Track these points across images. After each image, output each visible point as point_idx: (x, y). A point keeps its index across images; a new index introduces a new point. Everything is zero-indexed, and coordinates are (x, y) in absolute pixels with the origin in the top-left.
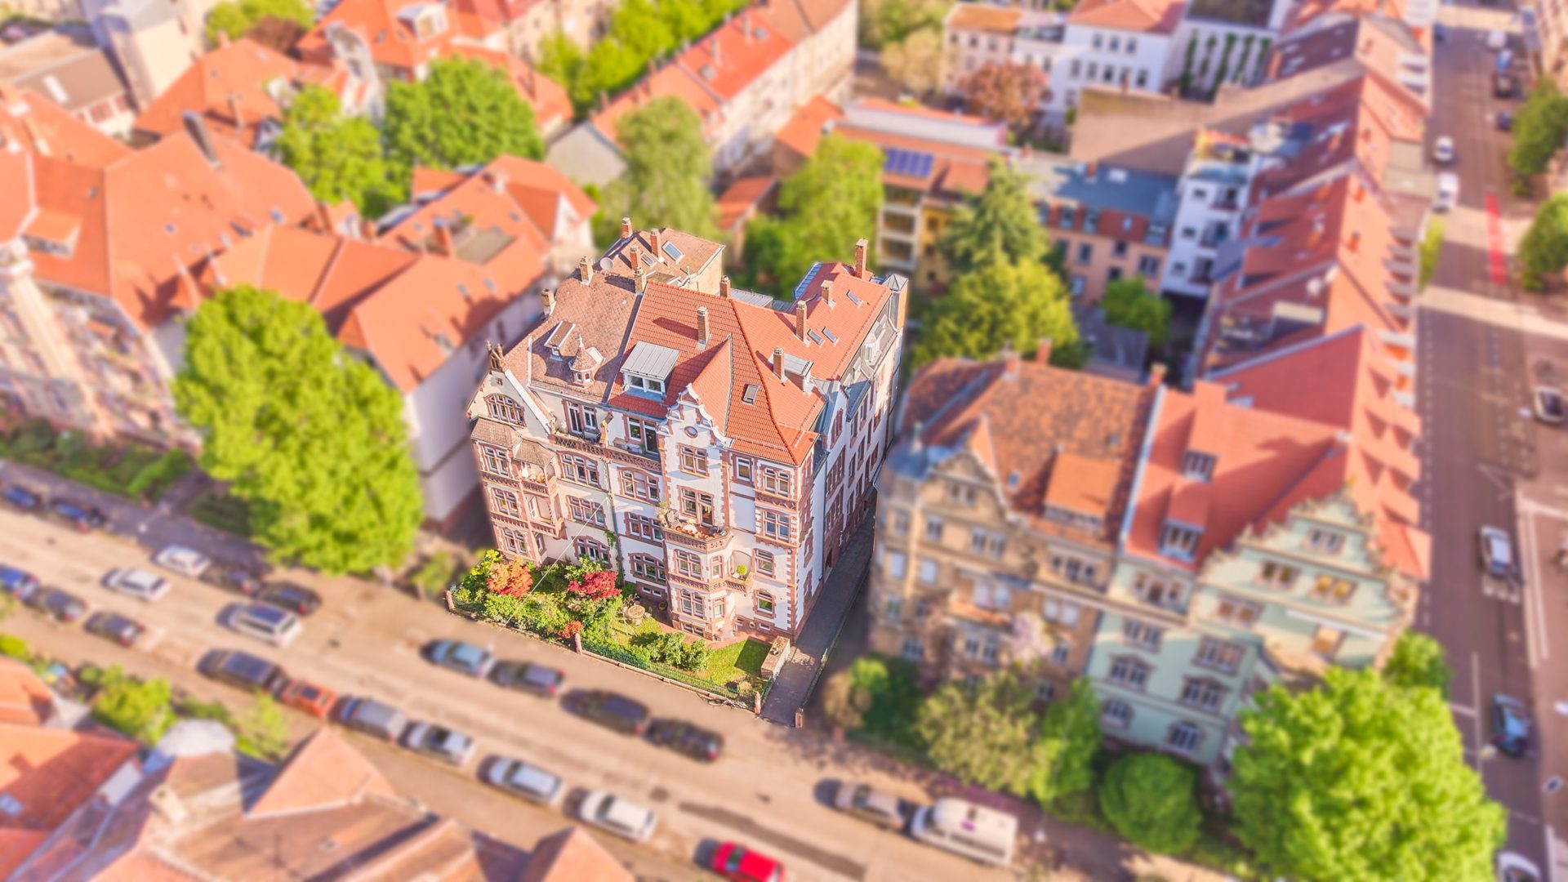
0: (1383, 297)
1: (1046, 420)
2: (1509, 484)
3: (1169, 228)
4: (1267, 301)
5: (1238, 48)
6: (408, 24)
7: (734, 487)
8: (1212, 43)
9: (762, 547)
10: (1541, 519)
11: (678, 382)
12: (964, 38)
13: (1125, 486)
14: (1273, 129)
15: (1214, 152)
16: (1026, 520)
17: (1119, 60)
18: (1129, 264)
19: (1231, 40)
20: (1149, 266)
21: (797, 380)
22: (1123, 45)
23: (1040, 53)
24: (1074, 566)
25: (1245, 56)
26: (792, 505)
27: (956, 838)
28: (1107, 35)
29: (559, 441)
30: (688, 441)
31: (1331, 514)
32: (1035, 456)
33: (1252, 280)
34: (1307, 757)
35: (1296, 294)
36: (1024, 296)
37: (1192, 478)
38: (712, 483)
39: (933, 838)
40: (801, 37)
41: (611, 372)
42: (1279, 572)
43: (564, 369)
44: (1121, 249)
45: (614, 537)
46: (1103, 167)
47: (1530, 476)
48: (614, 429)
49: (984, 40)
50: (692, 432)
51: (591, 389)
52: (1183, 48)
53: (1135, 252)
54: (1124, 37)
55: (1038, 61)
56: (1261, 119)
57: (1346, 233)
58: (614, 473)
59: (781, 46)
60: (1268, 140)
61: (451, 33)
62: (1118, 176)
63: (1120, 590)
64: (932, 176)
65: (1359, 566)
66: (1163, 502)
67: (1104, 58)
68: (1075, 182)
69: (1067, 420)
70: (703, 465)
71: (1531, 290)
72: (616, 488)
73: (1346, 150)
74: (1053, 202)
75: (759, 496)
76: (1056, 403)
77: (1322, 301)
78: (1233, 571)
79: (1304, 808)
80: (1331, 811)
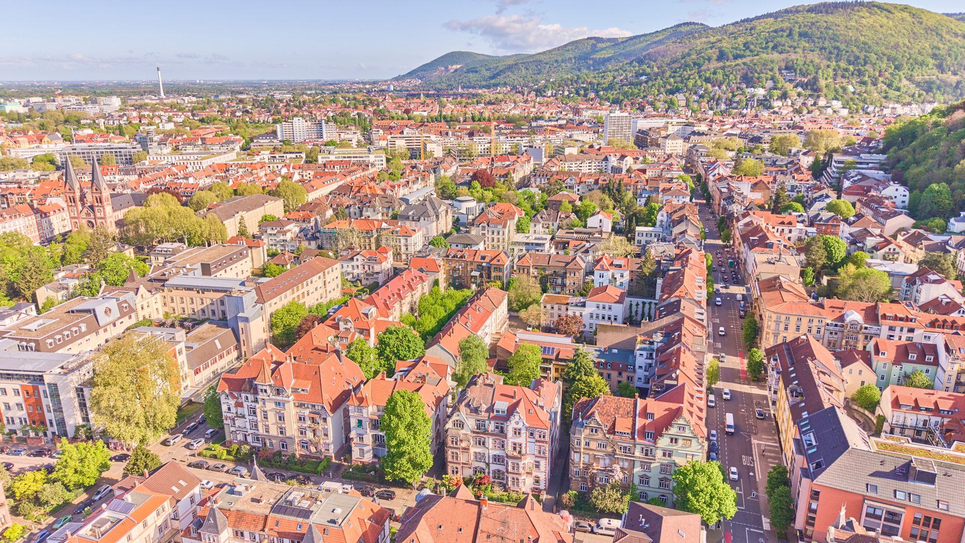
0: (695, 379)
1: (612, 410)
2: (750, 436)
3: (634, 367)
4: (663, 381)
5: (647, 306)
6: (366, 315)
7: (529, 440)
8: (637, 305)
9: (537, 459)
10: (758, 444)
11: (512, 410)
12: (549, 306)
13: (634, 424)
14: (659, 334)
15: (643, 342)
16: (611, 437)
17: (607, 313)
18: (624, 378)
19: (644, 303)
20: (630, 379)
21: (542, 407)
22: (607, 308)
23: (578, 311)
24: (625, 448)
25: (650, 308)
26: (546, 442)
27: (606, 529)
28: (601, 304)
29: (474, 432)
30: (516, 426)
31: (681, 421)
32: (611, 419)
33: (659, 377)
34: (687, 481)
35: (671, 378)
36: (597, 385)
37: (650, 420)
38: (522, 440)
39: (600, 531)
40: (493, 310)
41: (490, 409)
42: (674, 440)
43: (476, 410)
44: (620, 374)
45: (488, 464)
46: (610, 349)
47: (755, 434)
48: (491, 427)
49: (556, 307)
50: (517, 423)
51: (484, 415)
52: (628, 307)
53: (625, 375)
54: (607, 305)
55: (578, 314)
56: (655, 331)
57: (681, 362)
58: (491, 441)
59: (488, 314)
60: (658, 338)
61: (377, 317)
62: (615, 351)
63: (637, 453)
64: (555, 354)
65: (691, 435)
66: (644, 427)
67: (601, 312)
68: (602, 354)
69: (617, 409)
70: (519, 433)
71: (754, 381)
72: (491, 446)
73: (679, 340)
74: (597, 360)
75: (537, 441)
76: (614, 406)
77: (677, 379)
78: (664, 442)
79: (689, 495)
80: (696, 494)
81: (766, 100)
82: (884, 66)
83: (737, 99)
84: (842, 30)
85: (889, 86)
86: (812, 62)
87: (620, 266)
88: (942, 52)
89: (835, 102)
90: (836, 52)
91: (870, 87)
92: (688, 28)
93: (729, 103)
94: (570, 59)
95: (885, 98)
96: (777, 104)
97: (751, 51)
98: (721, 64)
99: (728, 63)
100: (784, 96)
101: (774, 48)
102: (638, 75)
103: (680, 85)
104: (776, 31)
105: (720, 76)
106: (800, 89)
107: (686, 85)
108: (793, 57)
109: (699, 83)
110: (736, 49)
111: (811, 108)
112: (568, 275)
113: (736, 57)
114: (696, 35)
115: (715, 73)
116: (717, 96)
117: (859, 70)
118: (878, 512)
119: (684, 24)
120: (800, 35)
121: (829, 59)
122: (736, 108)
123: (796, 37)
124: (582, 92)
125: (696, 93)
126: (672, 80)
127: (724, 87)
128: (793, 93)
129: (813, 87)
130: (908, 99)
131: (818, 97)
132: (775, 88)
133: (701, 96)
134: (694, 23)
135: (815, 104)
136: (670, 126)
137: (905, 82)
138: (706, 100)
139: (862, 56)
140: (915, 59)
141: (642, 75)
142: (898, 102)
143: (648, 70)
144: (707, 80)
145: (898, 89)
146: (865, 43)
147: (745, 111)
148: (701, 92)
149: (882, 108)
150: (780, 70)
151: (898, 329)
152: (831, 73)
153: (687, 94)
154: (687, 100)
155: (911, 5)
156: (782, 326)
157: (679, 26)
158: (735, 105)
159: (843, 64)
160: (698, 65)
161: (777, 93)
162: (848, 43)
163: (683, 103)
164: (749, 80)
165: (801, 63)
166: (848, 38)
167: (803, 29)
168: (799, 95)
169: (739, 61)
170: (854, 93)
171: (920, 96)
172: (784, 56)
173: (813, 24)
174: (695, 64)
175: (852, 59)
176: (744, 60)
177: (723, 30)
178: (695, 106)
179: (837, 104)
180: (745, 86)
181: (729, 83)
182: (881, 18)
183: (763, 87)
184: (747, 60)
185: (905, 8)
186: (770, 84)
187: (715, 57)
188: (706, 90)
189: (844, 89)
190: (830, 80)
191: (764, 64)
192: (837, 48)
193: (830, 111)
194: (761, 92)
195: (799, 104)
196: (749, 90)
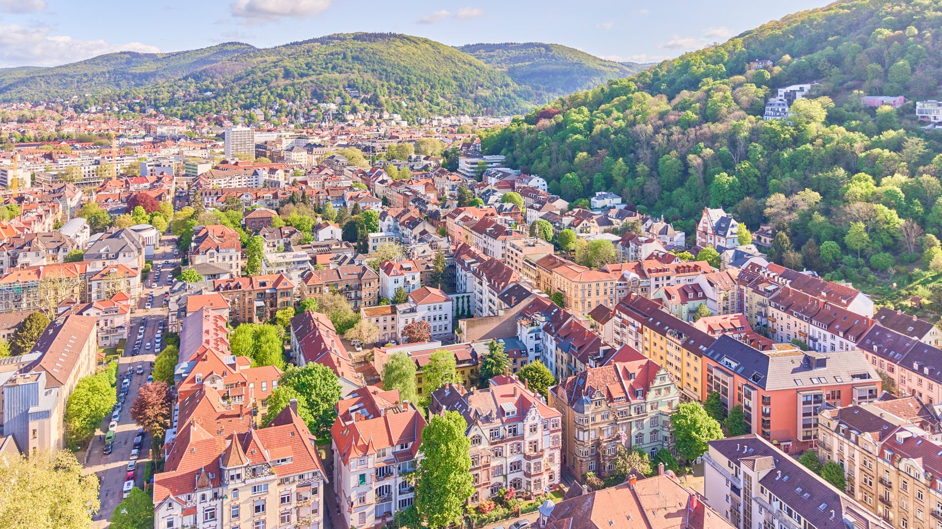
1: (601, 380)
3: (526, 350)
5: (460, 300)
7: (544, 433)
9: (552, 452)
12: (374, 320)
13: (623, 388)
14: (537, 315)
16: (612, 404)
17: (438, 313)
19: (458, 298)
20: (524, 363)
22: (438, 308)
23: (410, 318)
24: (622, 412)
25: (463, 302)
26: (559, 430)
28: (432, 305)
29: (491, 444)
30: (532, 422)
31: (662, 372)
32: (605, 388)
34: (689, 422)
37: (633, 379)
41: (501, 413)
43: (487, 419)
44: (515, 361)
45: (505, 476)
48: (507, 432)
49: (381, 319)
50: (534, 418)
53: (519, 361)
54: (438, 305)
58: (508, 447)
63: (632, 414)
65: (669, 382)
67: (432, 314)
69: (605, 378)
70: (535, 429)
72: (508, 454)
73: (567, 314)
75: (551, 432)
76: (601, 375)
78: (651, 396)
79: (694, 433)
80: (698, 431)
81: (339, 114)
82: (423, 85)
83: (313, 113)
84: (385, 56)
85: (431, 101)
86: (369, 81)
87: (410, 269)
88: (460, 76)
89: (395, 116)
90: (385, 73)
91: (418, 103)
92: (234, 48)
93: (307, 116)
94: (103, 73)
95: (431, 111)
96: (350, 117)
97: (314, 70)
98: (288, 82)
99: (296, 81)
100: (354, 111)
101: (334, 68)
102: (202, 91)
103: (254, 101)
104: (332, 54)
105: (291, 92)
106: (365, 105)
107: (259, 100)
108: (352, 77)
109: (272, 98)
110: (300, 68)
111: (379, 121)
112: (363, 286)
113: (302, 75)
114: (251, 54)
115: (286, 89)
116: (294, 111)
117: (406, 89)
118: (809, 398)
119: (229, 43)
120: (353, 58)
121: (381, 79)
122: (314, 122)
123: (350, 60)
124: (137, 108)
125: (271, 108)
126: (243, 96)
127: (298, 102)
128: (361, 107)
129: (374, 101)
130: (447, 113)
131: (382, 111)
132: (344, 104)
133: (277, 111)
134: (239, 43)
135: (381, 117)
136: (283, 139)
137: (441, 99)
138: (284, 114)
139: (405, 76)
140: (443, 81)
141: (206, 91)
142: (440, 115)
143: (213, 86)
144: (280, 96)
145: (438, 105)
146: (405, 67)
147: (323, 124)
148: (277, 107)
149: (431, 120)
150: (344, 87)
151: (660, 279)
152: (387, 91)
153: (264, 109)
154: (265, 114)
155: (429, 38)
156: (586, 293)
157: (225, 45)
158: (312, 118)
159: (394, 84)
160: (266, 82)
161: (348, 108)
162: (393, 67)
163: (262, 118)
164: (319, 96)
165: (360, 81)
166: (391, 63)
167: (354, 54)
168: (366, 109)
169: (305, 79)
170: (407, 108)
171: (454, 109)
172: (343, 76)
173: (362, 50)
174: (263, 81)
175: (399, 80)
176: (310, 78)
177: (276, 50)
178: (275, 119)
179: (397, 117)
180: (316, 102)
181: (301, 99)
182: (410, 48)
183: (333, 103)
184: (314, 78)
185: (426, 41)
186: (338, 100)
187: (281, 75)
188: (281, 105)
189: (400, 105)
190: (387, 97)
191: (330, 83)
192: (385, 70)
193: (393, 123)
194: (333, 107)
195: (368, 117)
196: (321, 105)
